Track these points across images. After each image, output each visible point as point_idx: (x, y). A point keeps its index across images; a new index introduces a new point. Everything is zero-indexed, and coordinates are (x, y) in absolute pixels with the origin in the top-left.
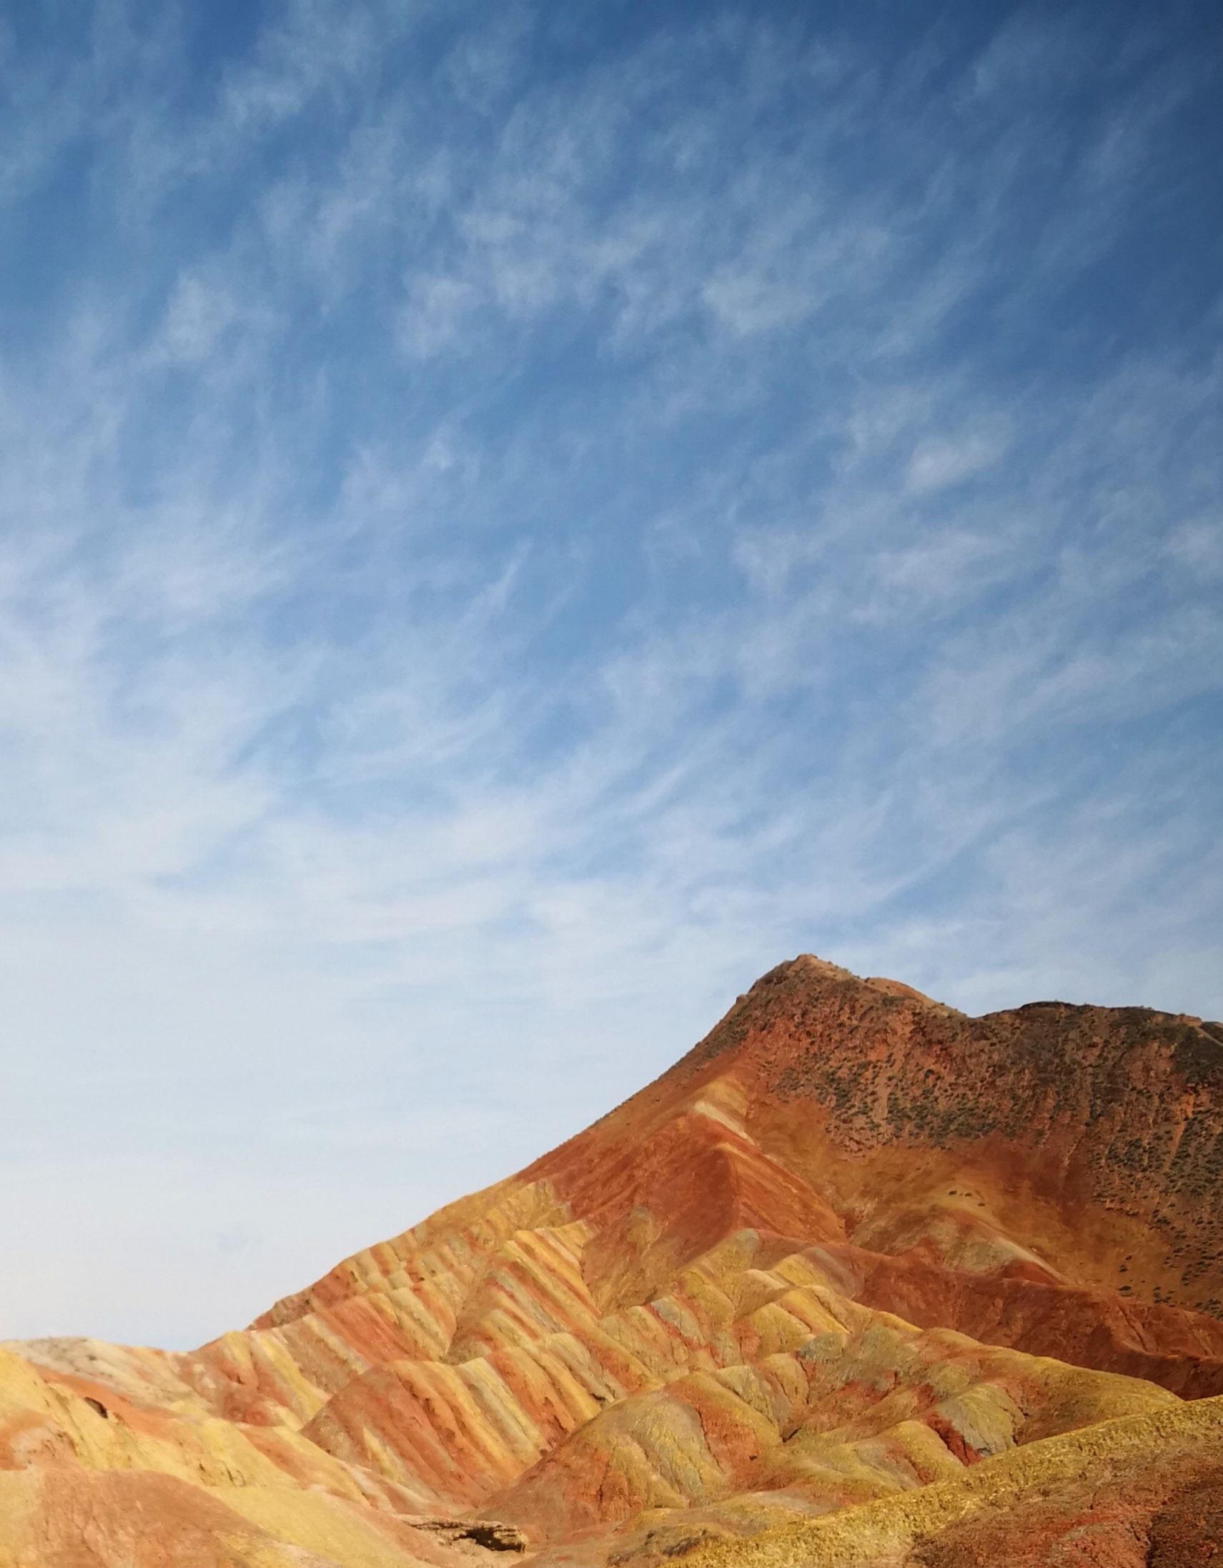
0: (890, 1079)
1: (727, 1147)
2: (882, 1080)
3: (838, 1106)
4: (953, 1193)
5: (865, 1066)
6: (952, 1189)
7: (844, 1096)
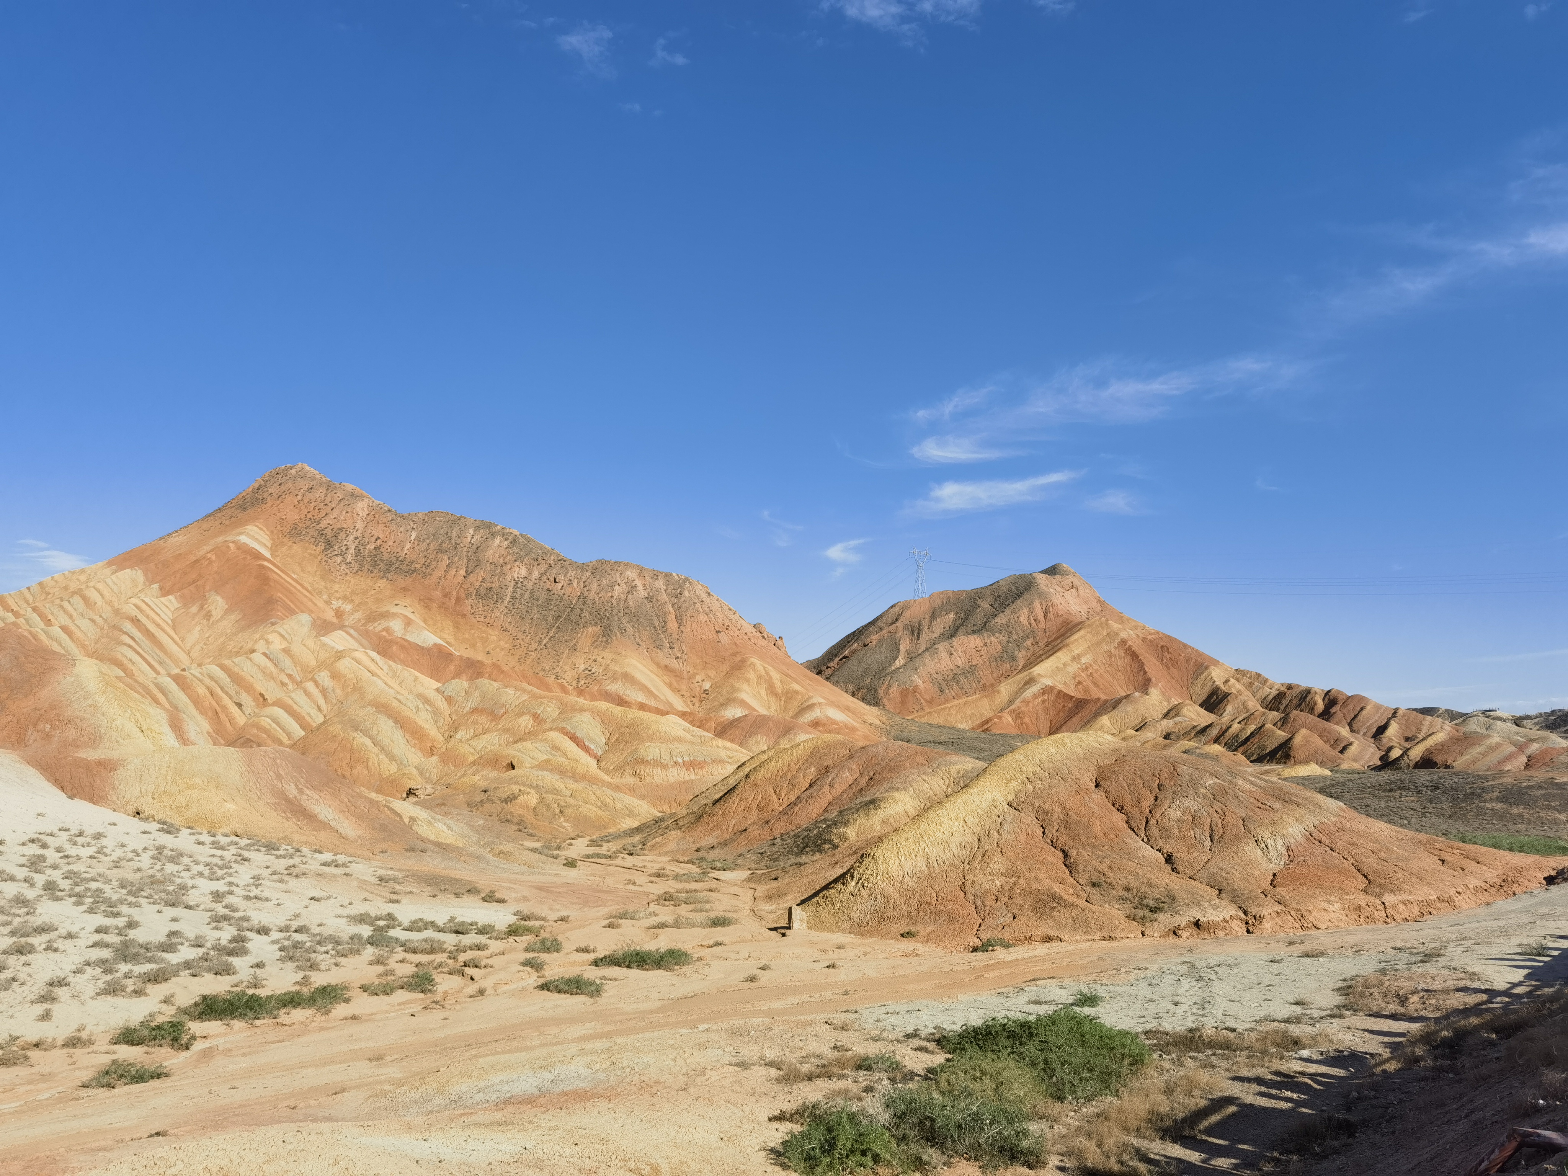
0: (356, 538)
1: (266, 563)
2: (351, 538)
3: (326, 549)
4: (397, 605)
5: (341, 529)
6: (396, 602)
7: (329, 544)
